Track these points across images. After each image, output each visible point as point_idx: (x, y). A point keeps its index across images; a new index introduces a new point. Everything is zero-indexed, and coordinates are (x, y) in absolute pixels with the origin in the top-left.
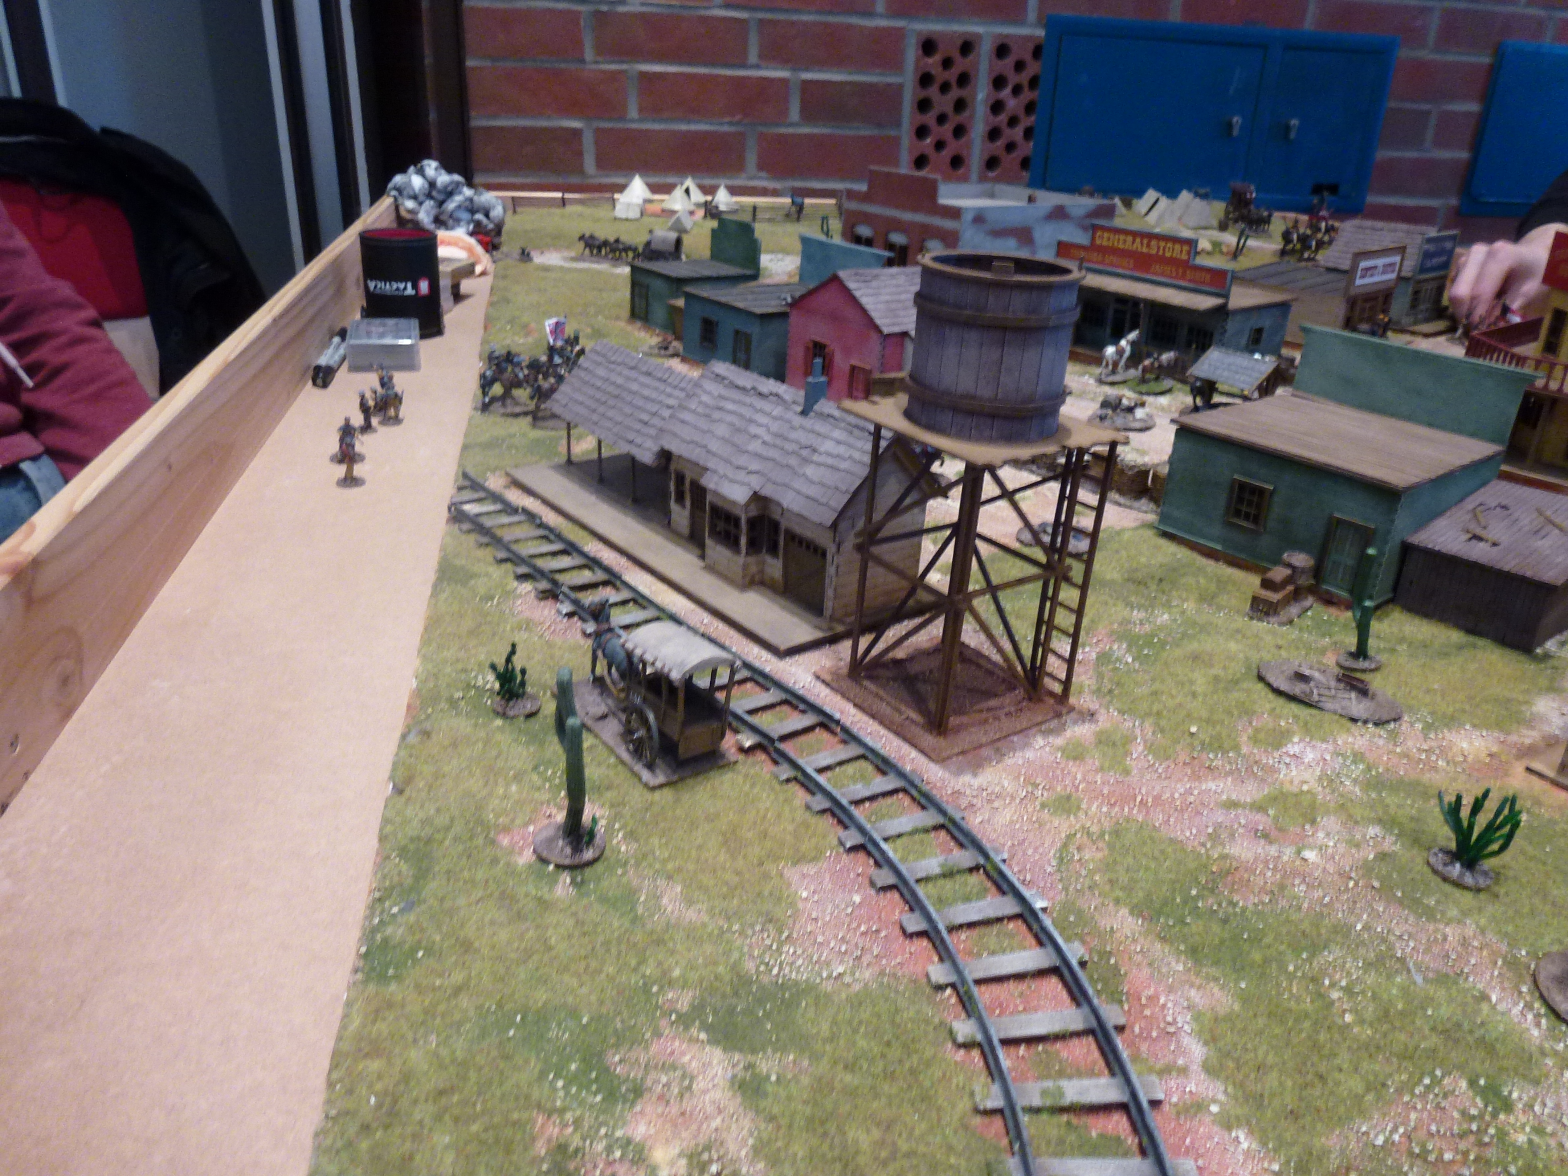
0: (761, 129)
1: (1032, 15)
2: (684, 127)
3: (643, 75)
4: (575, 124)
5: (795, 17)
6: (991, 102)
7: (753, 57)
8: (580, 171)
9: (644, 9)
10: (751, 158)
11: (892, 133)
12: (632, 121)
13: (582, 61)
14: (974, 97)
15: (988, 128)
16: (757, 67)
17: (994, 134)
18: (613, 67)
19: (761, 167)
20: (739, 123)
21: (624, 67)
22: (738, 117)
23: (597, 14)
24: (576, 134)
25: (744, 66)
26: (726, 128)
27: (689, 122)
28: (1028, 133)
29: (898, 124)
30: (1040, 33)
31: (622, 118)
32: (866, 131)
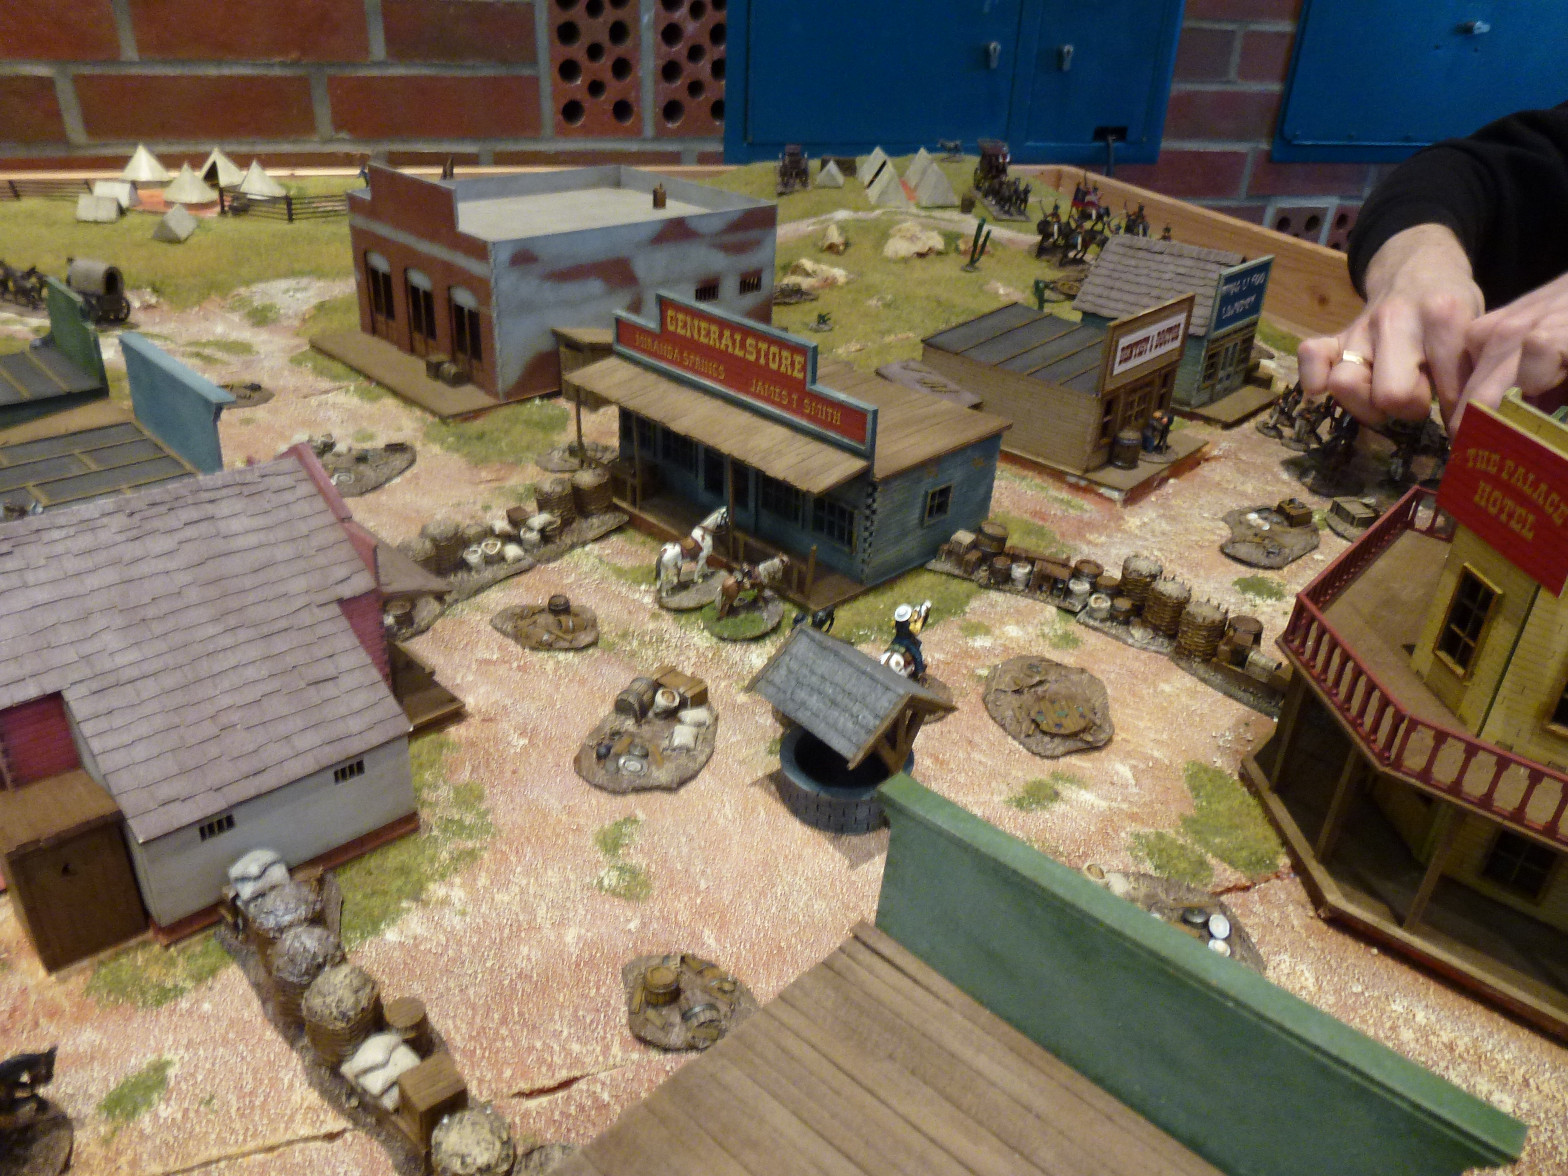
0: (333, 71)
2: (212, 71)
4: (42, 70)
6: (662, 27)
8: (61, 138)
10: (323, 113)
11: (527, 72)
12: (132, 63)
14: (637, 19)
15: (661, 63)
17: (670, 71)
19: (339, 125)
20: (295, 63)
22: (294, 56)
24: (46, 85)
26: (277, 72)
27: (219, 62)
28: (718, 68)
29: (533, 60)
31: (114, 59)
32: (487, 71)
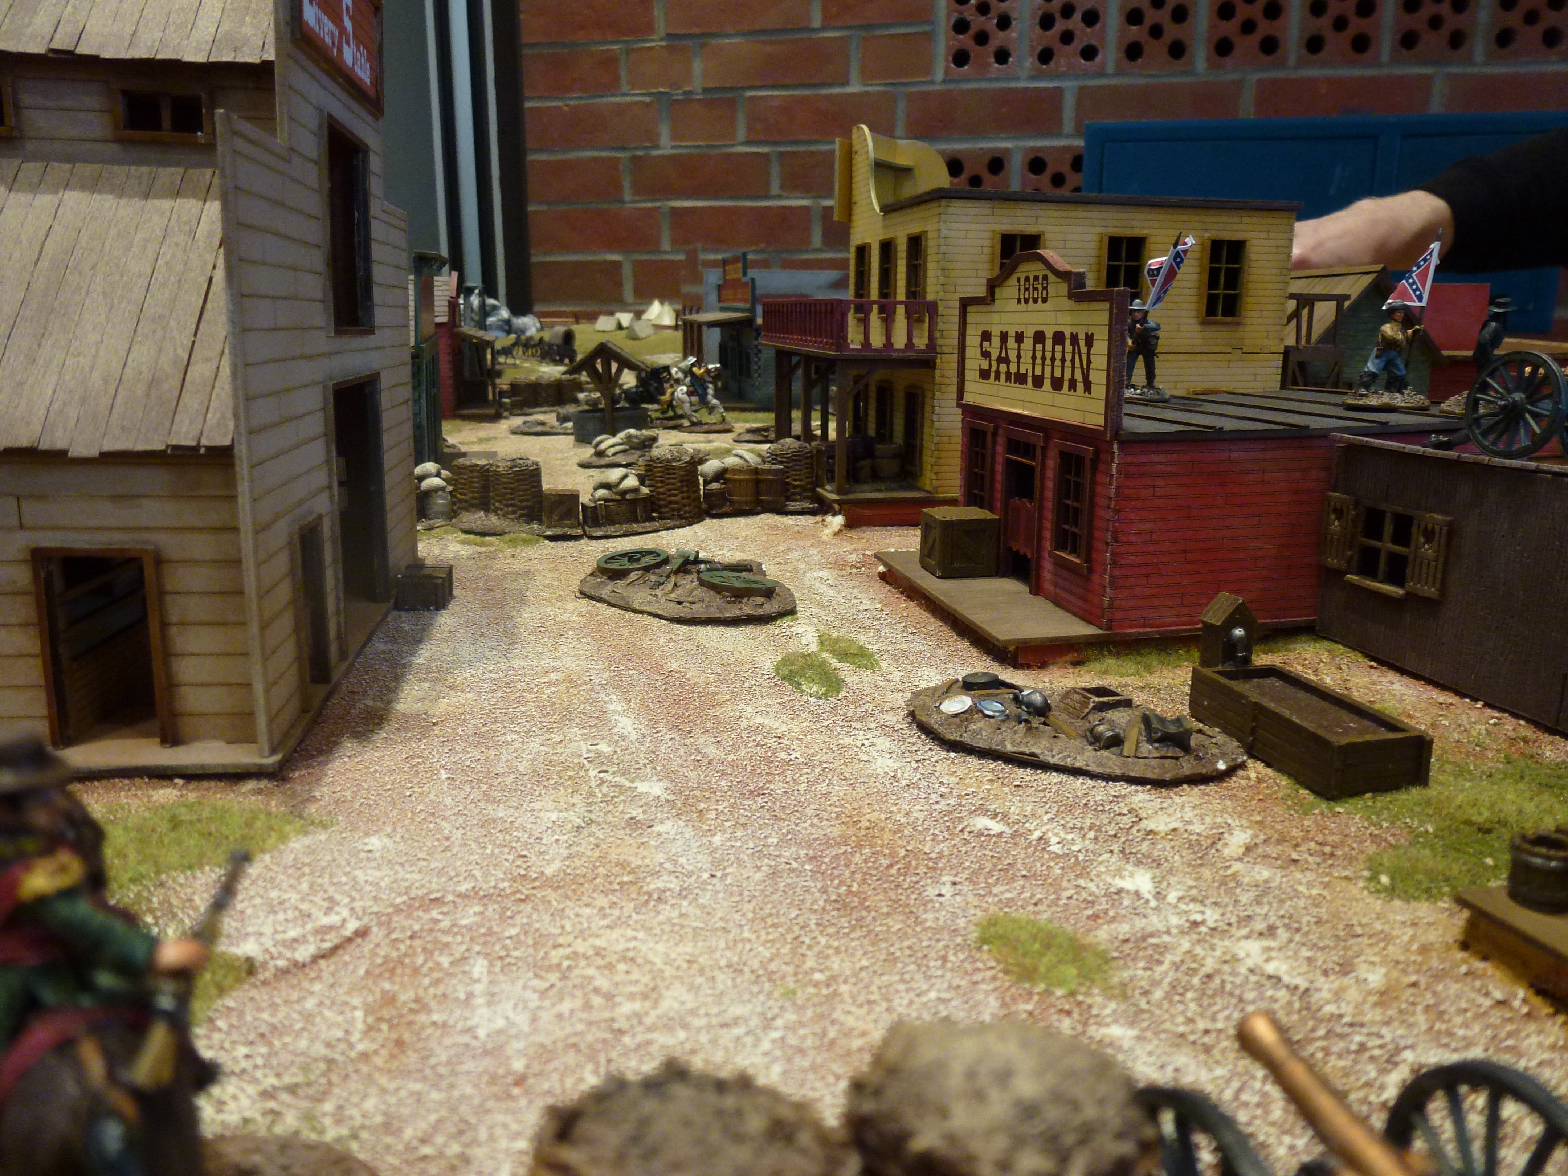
0: (785, 256)
1: (1068, 125)
3: (673, 209)
4: (616, 258)
5: (813, 148)
7: (775, 189)
8: (619, 299)
9: (674, 151)
12: (665, 252)
13: (622, 201)
16: (779, 197)
18: (649, 205)
20: (762, 251)
21: (658, 204)
22: (762, 246)
23: (634, 158)
24: (617, 265)
25: (767, 197)
30: (1079, 143)
31: (658, 251)
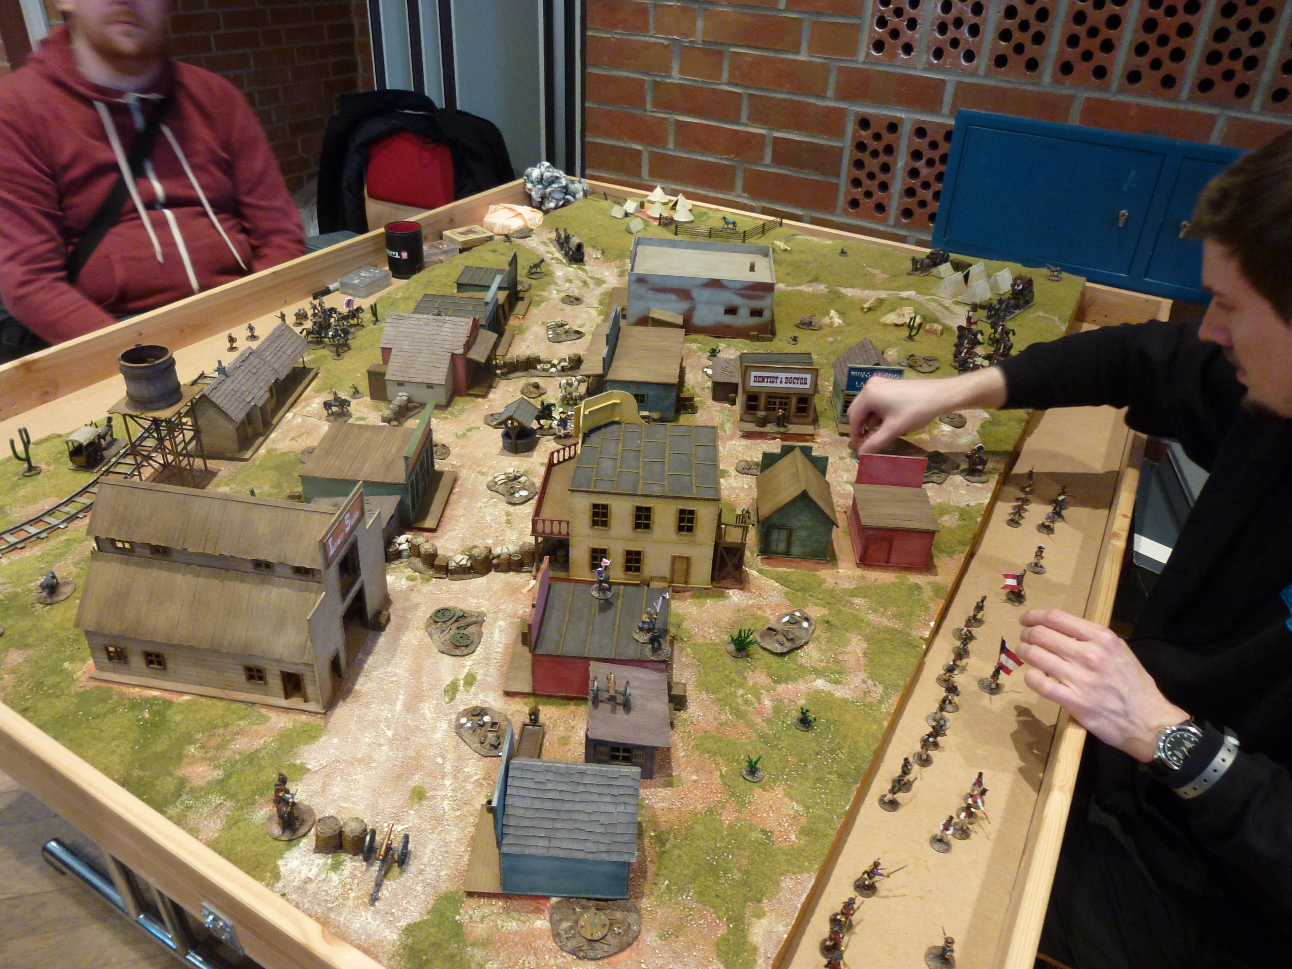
0: (747, 165)
1: (946, 109)
2: (699, 158)
3: (678, 121)
4: (639, 147)
5: (772, 95)
6: (908, 169)
7: (744, 118)
8: (639, 175)
9: (680, 81)
10: (739, 183)
11: (834, 180)
12: (670, 149)
13: (645, 110)
14: (895, 164)
15: (905, 187)
16: (746, 125)
17: (910, 192)
18: (662, 115)
19: (746, 189)
20: (731, 160)
21: (667, 116)
22: (732, 156)
23: (655, 83)
24: (639, 152)
25: (737, 123)
26: (724, 162)
27: (702, 154)
28: (937, 196)
29: (838, 175)
30: (951, 122)
31: (664, 147)
32: (816, 177)
